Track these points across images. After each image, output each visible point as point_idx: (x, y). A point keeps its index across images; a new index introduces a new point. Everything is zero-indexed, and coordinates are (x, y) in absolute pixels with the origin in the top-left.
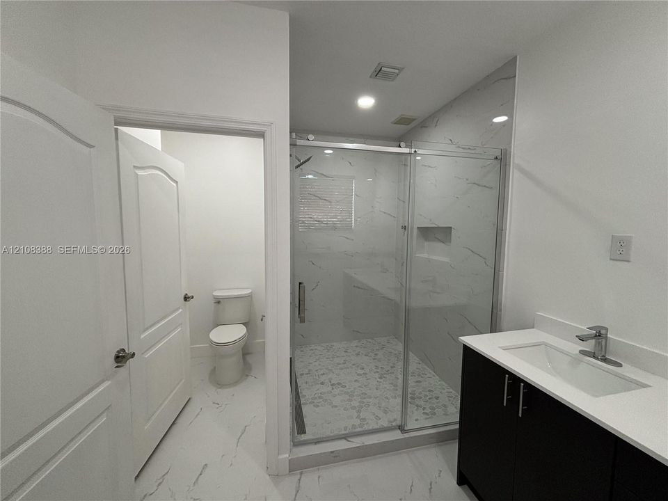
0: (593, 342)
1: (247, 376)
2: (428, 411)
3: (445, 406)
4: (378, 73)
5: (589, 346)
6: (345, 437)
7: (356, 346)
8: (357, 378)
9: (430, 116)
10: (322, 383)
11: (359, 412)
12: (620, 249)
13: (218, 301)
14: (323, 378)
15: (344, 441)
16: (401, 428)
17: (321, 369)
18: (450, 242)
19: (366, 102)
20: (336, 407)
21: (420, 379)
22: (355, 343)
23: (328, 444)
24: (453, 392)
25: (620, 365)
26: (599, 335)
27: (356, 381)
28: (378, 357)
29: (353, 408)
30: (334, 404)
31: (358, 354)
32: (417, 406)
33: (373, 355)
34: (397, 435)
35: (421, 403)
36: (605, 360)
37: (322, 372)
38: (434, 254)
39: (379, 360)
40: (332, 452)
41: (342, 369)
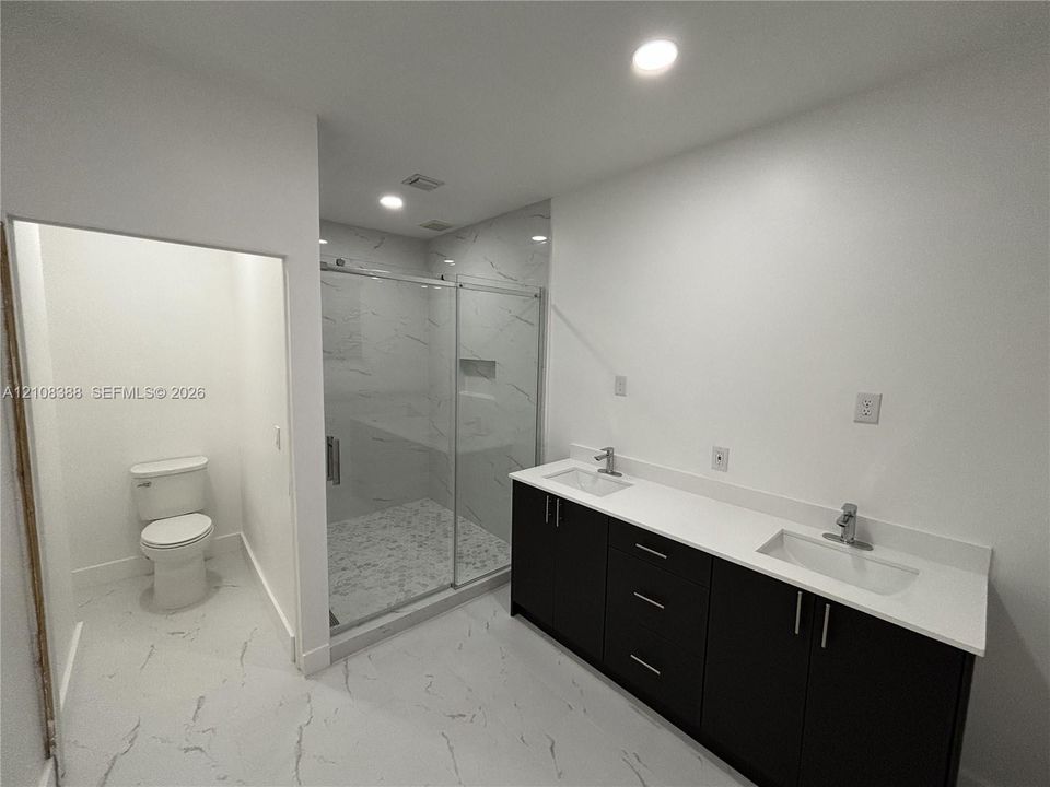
0: (605, 460)
1: (217, 588)
2: (479, 565)
3: (495, 556)
4: (414, 182)
5: (603, 464)
6: (392, 610)
7: (381, 518)
8: (390, 552)
9: (468, 227)
10: (344, 569)
11: (401, 585)
12: (620, 386)
13: (146, 483)
14: (343, 564)
15: (392, 614)
16: (453, 585)
17: (337, 554)
18: (494, 377)
19: (392, 202)
20: (371, 588)
21: (467, 537)
22: (377, 515)
23: (373, 623)
24: (503, 542)
25: (620, 475)
26: (609, 454)
27: (390, 556)
28: (413, 524)
29: (395, 583)
30: (368, 586)
31: (385, 527)
32: (467, 563)
33: (405, 524)
34: (451, 592)
35: (471, 559)
36: (613, 474)
37: (339, 557)
38: (477, 391)
39: (415, 528)
40: (381, 628)
41: (366, 548)
